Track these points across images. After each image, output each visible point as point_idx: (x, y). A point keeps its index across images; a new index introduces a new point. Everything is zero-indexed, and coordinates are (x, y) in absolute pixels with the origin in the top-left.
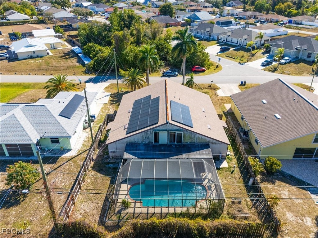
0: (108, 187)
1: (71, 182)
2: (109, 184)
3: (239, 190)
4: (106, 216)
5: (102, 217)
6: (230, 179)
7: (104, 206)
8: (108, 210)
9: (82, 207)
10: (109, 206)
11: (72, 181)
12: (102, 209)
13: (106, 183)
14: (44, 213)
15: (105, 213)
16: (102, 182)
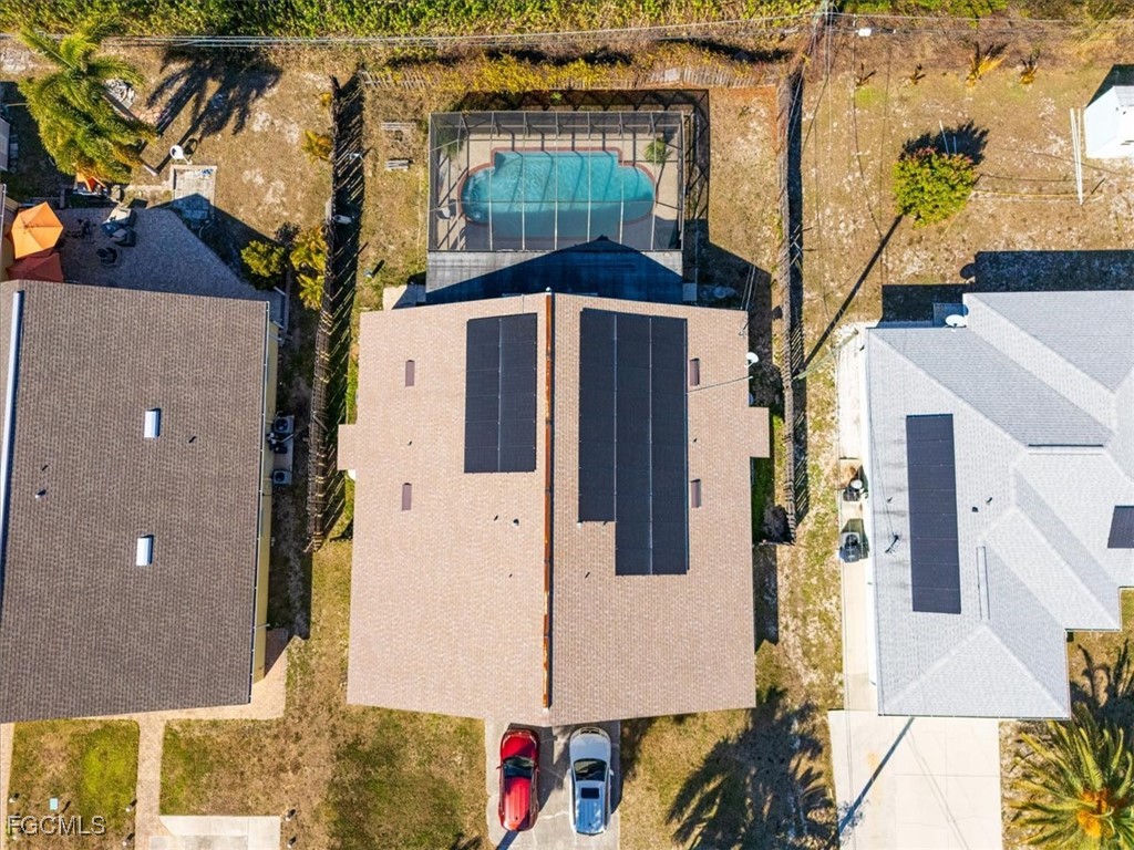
0: (710, 211)
1: (810, 220)
2: (710, 219)
3: (381, 206)
4: (695, 126)
5: (705, 124)
6: (393, 241)
7: (706, 154)
8: (695, 141)
9: (759, 150)
10: (695, 151)
11: (809, 224)
12: (709, 145)
13: (719, 224)
14: (837, 128)
15: (701, 133)
16: (729, 226)
